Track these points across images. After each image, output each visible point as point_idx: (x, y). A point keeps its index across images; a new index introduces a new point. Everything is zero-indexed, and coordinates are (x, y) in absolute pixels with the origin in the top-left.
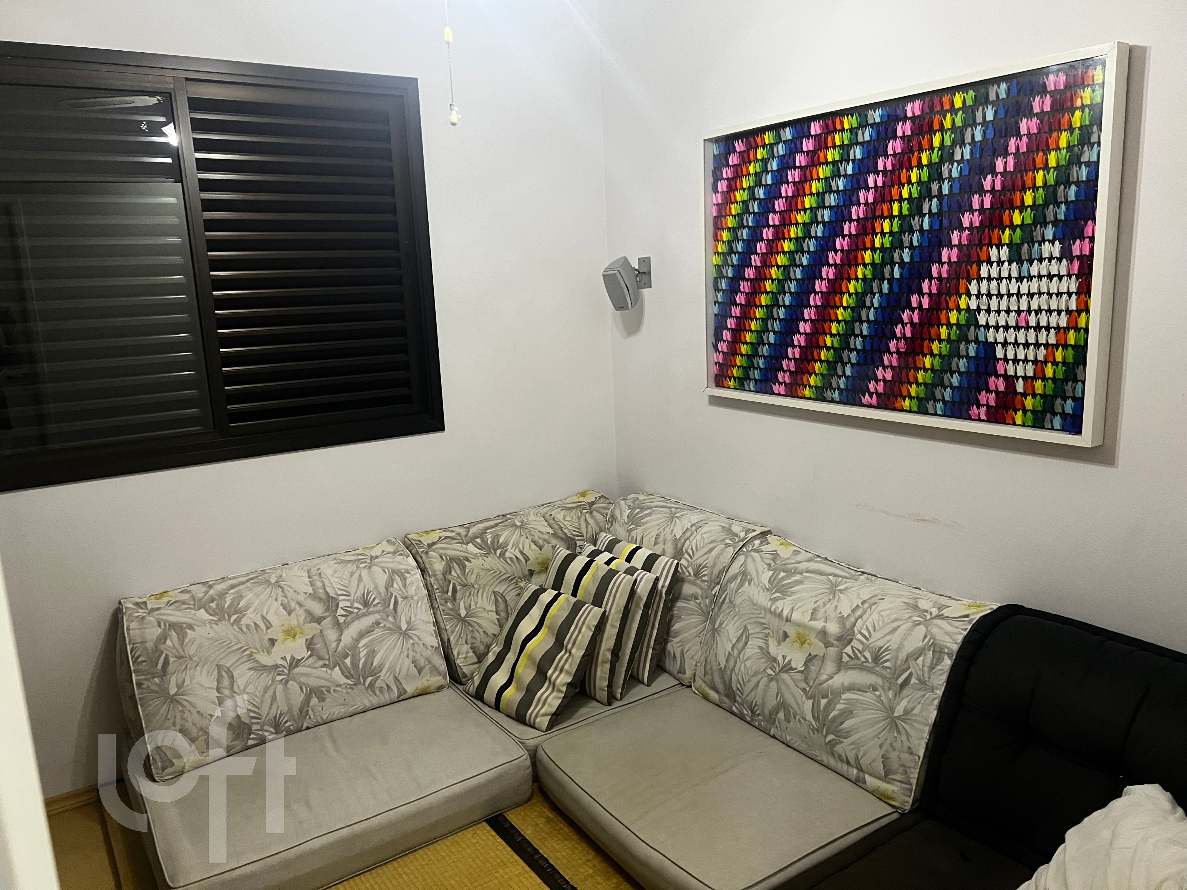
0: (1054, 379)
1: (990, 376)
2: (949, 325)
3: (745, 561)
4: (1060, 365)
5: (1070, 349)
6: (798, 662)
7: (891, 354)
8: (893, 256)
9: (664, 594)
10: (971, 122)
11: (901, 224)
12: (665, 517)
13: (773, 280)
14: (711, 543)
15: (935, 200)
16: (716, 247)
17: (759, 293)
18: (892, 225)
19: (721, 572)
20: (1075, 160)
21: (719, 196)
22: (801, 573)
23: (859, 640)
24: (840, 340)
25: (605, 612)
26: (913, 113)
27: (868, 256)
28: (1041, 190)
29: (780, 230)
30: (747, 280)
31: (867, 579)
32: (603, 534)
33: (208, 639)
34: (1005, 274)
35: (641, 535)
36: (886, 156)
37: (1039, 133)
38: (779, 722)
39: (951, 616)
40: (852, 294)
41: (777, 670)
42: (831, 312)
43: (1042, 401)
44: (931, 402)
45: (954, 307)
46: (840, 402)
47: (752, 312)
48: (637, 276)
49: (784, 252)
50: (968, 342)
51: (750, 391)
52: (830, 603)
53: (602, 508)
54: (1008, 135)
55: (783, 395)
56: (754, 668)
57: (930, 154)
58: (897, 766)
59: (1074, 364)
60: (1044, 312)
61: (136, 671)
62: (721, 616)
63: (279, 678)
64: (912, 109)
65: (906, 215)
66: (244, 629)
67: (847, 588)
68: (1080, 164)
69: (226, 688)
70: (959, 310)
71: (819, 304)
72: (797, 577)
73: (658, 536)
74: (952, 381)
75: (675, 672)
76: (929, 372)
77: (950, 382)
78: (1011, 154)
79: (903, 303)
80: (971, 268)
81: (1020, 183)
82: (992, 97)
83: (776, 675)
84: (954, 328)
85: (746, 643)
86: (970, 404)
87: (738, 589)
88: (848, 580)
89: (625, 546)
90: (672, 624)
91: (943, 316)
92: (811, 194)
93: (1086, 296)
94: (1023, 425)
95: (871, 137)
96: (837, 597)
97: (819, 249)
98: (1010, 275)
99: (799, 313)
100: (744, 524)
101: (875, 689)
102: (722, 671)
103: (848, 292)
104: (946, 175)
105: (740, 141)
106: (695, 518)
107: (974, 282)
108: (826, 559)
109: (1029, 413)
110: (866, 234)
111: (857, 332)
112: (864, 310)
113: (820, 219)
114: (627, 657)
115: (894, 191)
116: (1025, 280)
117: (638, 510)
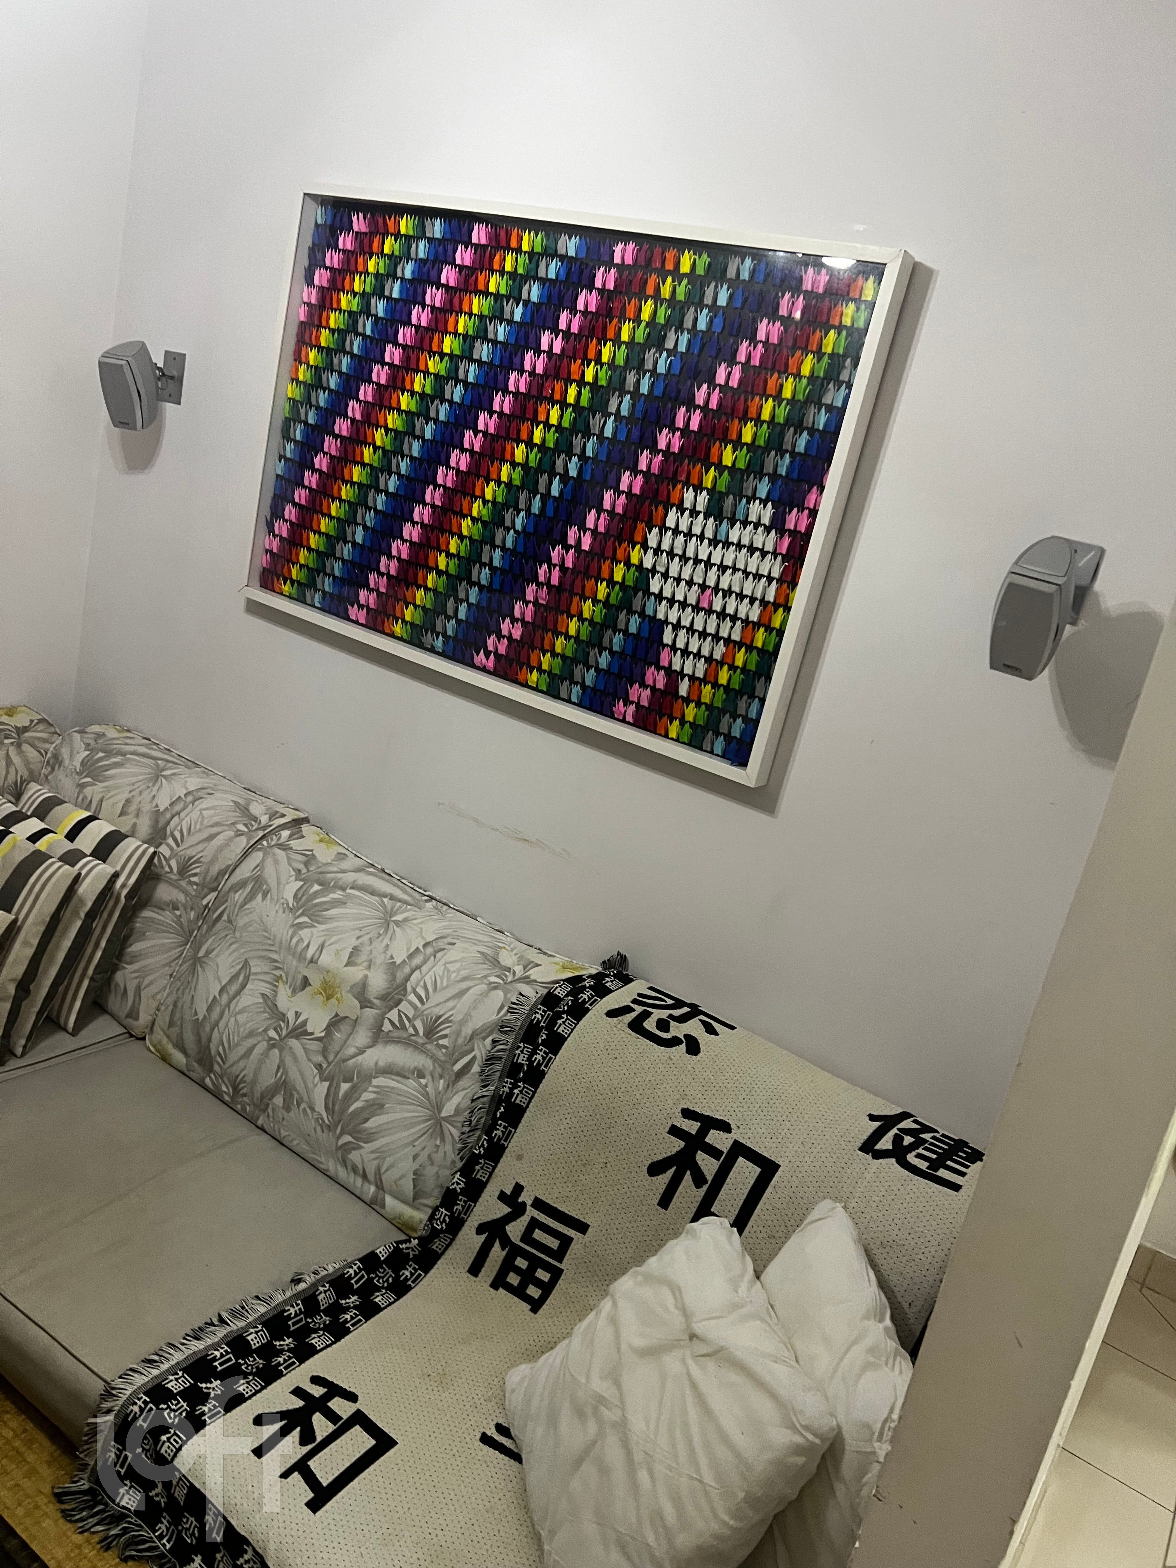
0: (727, 688)
1: (650, 665)
2: (611, 583)
3: (263, 861)
4: (739, 671)
5: (755, 652)
6: (317, 1024)
7: (527, 603)
8: (555, 462)
9: (123, 899)
10: (697, 300)
11: (575, 418)
12: (145, 774)
13: (376, 448)
14: (212, 826)
15: (628, 397)
16: (297, 370)
17: (351, 462)
18: (562, 416)
19: (222, 873)
20: (814, 398)
21: (314, 292)
22: (344, 889)
23: (411, 1003)
24: (459, 565)
25: (15, 921)
26: (623, 259)
27: (520, 452)
28: (765, 426)
29: (400, 374)
30: (336, 436)
31: (436, 908)
32: (34, 787)
34: (697, 530)
35: (100, 796)
36: (574, 310)
37: (780, 344)
38: (273, 1110)
39: (539, 980)
40: (488, 501)
41: (284, 1033)
42: (454, 521)
43: (707, 713)
44: (566, 683)
45: (622, 559)
46: (443, 655)
47: (336, 488)
48: (159, 379)
49: (399, 411)
50: (631, 612)
51: (314, 606)
52: (381, 938)
53: (39, 739)
54: (741, 334)
55: (361, 625)
56: (248, 1026)
57: (634, 327)
58: (433, 1187)
59: (755, 673)
60: (734, 595)
62: (211, 940)
64: (623, 253)
65: (584, 407)
67: (406, 920)
68: (819, 405)
70: (628, 564)
71: (438, 503)
72: (337, 895)
73: (128, 801)
74: (600, 660)
75: (122, 1015)
76: (572, 641)
77: (597, 662)
78: (739, 363)
79: (556, 536)
80: (656, 509)
81: (742, 407)
82: (731, 273)
83: (281, 1040)
84: (617, 587)
85: (243, 986)
86: (616, 697)
87: (245, 903)
88: (409, 907)
89: (70, 813)
90: (130, 942)
91: (605, 568)
92: (456, 334)
93: (788, 587)
94: (677, 740)
95: (557, 275)
96: (390, 932)
97: (452, 420)
98: (703, 532)
99: (406, 509)
100: (270, 803)
101: (421, 1075)
102: (198, 1025)
103: (483, 498)
104: (649, 365)
105: (361, 215)
106: (194, 782)
107: (656, 531)
108: (383, 870)
109: (687, 726)
110: (523, 419)
111: (485, 559)
112: (501, 530)
113: (461, 376)
114: (44, 992)
115: (575, 367)
116: (720, 545)
117: (101, 755)
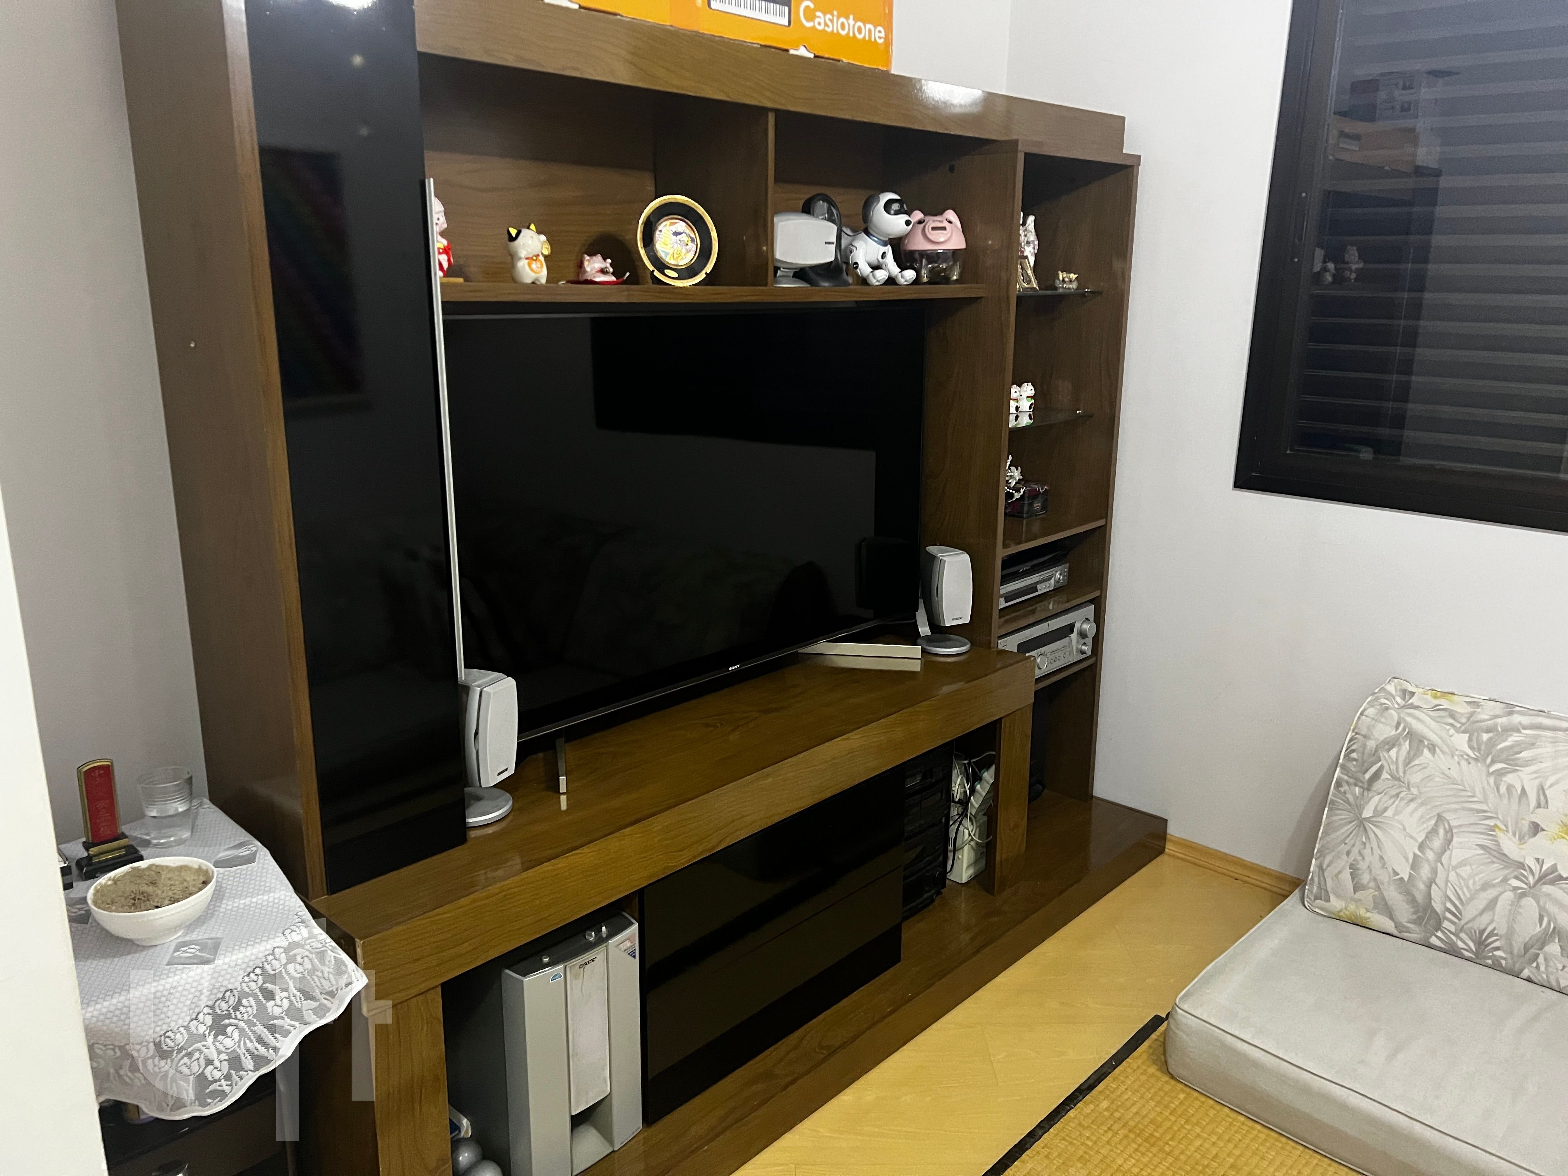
33: (1443, 773)
61: (1343, 767)
63: (1515, 883)
66: (1503, 789)
69: (1431, 849)
